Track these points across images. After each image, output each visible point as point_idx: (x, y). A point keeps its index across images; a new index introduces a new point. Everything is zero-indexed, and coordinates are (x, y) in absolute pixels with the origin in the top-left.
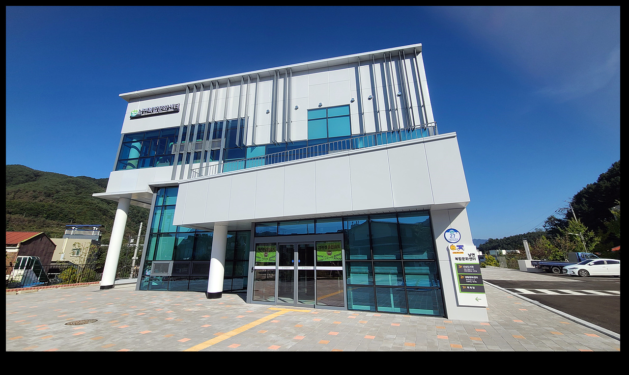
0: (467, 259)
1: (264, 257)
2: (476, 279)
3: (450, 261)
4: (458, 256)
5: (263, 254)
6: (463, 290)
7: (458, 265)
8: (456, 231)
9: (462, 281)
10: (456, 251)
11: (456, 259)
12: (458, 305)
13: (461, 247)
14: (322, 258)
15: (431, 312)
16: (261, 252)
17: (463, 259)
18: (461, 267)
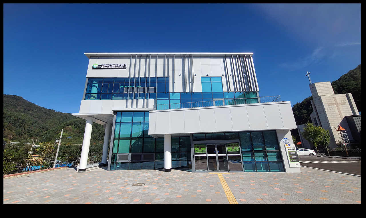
0: (292, 149)
1: (199, 150)
2: (296, 157)
3: (286, 150)
4: (289, 148)
5: (198, 149)
6: (291, 161)
7: (289, 152)
8: (287, 139)
9: (291, 158)
10: (288, 147)
11: (288, 150)
12: (290, 167)
13: (289, 145)
14: (229, 150)
15: (278, 170)
16: (197, 148)
17: (291, 150)
18: (290, 153)
